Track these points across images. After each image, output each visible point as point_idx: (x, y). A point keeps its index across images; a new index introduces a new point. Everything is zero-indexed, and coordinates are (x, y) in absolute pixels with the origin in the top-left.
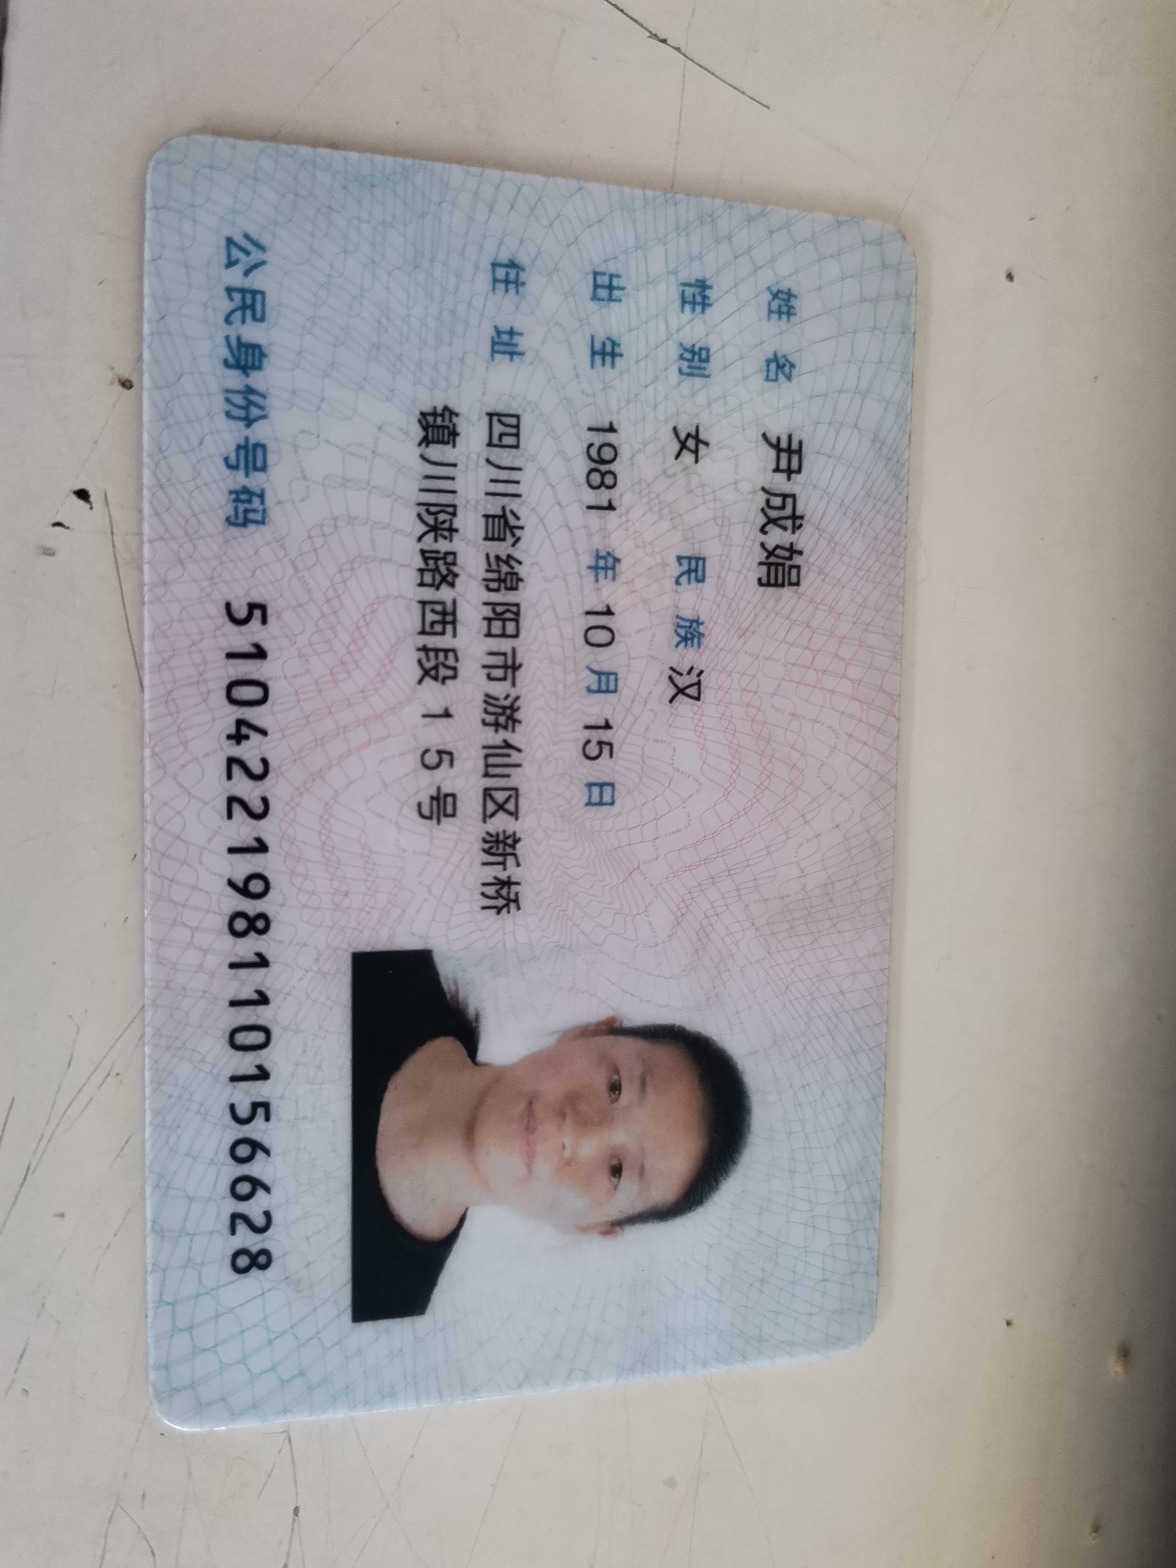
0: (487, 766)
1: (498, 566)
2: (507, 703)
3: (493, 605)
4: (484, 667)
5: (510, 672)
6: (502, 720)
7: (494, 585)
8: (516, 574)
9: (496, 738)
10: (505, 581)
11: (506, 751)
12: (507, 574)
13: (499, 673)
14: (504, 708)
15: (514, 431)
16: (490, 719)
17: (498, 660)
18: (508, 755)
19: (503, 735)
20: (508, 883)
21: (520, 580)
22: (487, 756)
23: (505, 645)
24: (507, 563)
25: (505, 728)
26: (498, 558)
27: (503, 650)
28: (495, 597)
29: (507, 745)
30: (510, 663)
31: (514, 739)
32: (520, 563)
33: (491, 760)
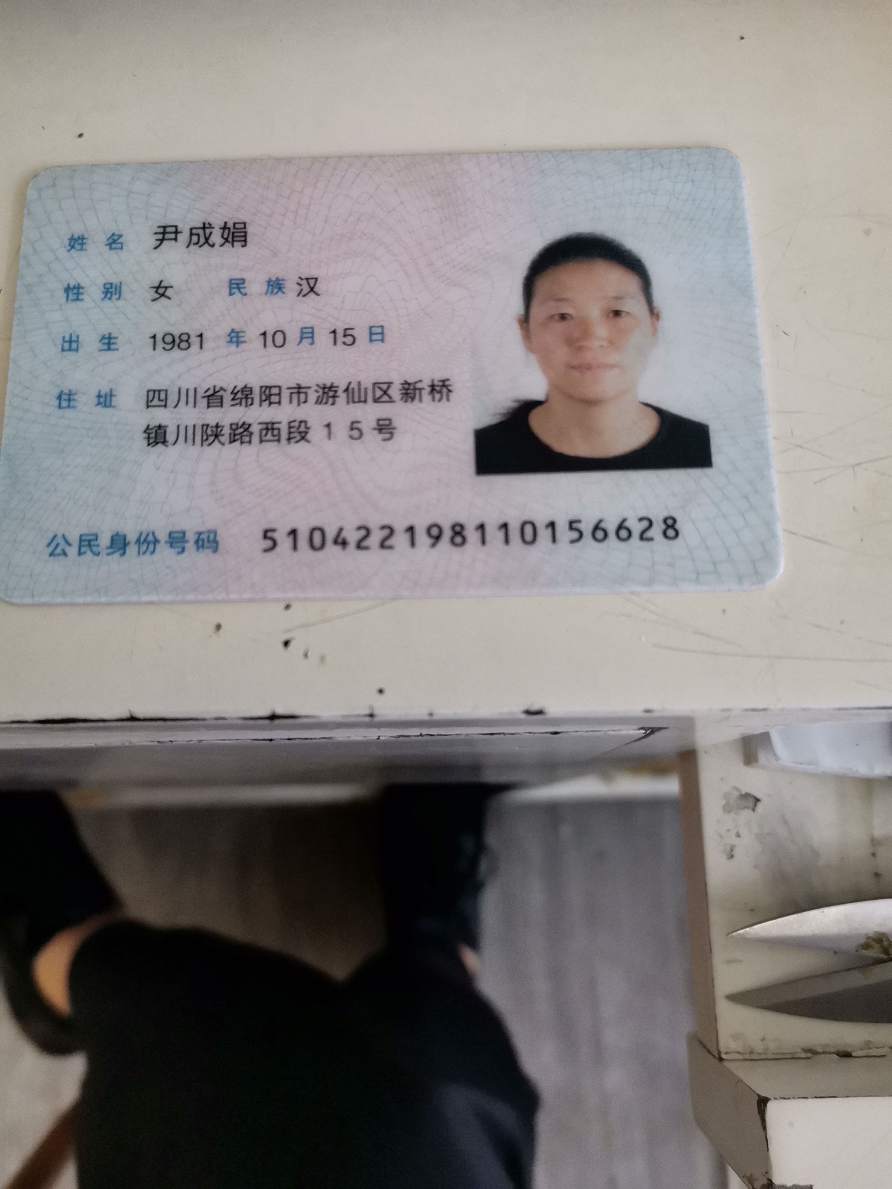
0: (360, 401)
1: (237, 399)
2: (321, 391)
3: (261, 402)
4: (299, 405)
5: (302, 390)
6: (331, 394)
7: (249, 401)
8: (242, 389)
9: (342, 397)
10: (247, 395)
11: (350, 390)
12: (242, 394)
13: (302, 396)
14: (324, 393)
15: (157, 393)
16: (331, 400)
17: (295, 396)
18: (353, 389)
19: (340, 393)
20: (433, 387)
21: (245, 387)
22: (354, 402)
23: (285, 394)
24: (236, 394)
25: (336, 391)
26: (233, 399)
27: (288, 395)
28: (257, 400)
29: (346, 390)
30: (296, 390)
31: (343, 387)
32: (235, 387)
33: (356, 399)
